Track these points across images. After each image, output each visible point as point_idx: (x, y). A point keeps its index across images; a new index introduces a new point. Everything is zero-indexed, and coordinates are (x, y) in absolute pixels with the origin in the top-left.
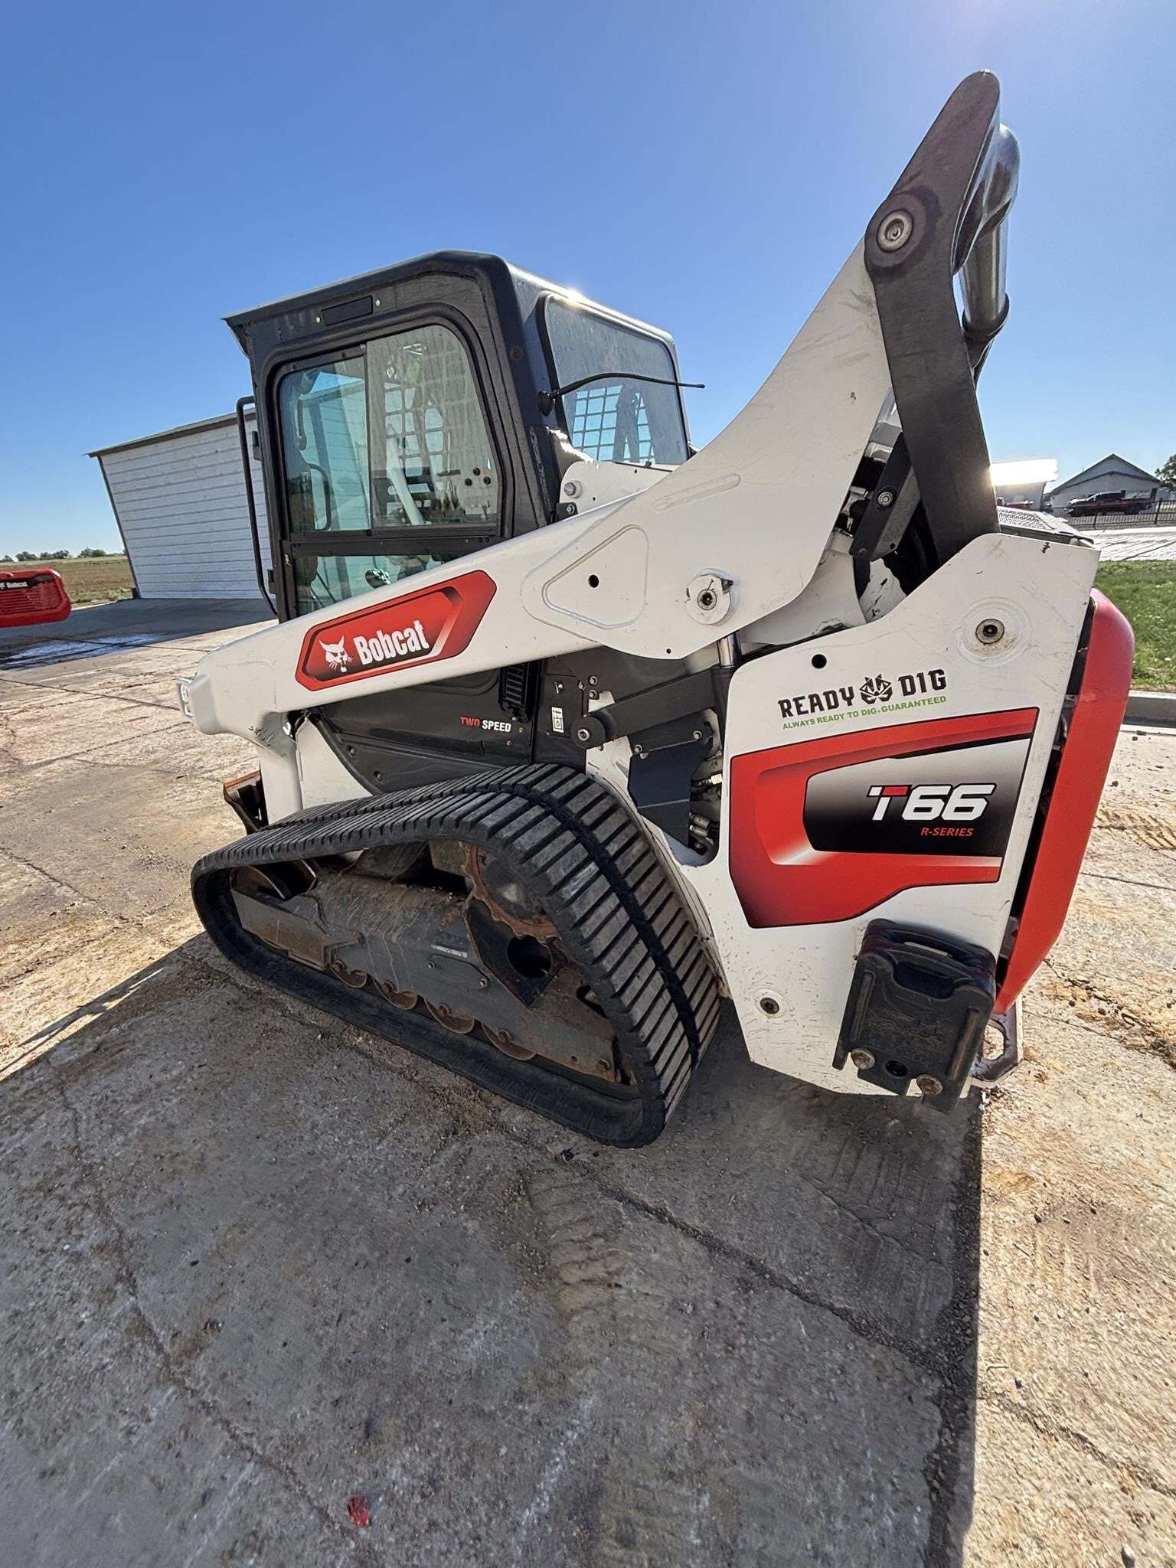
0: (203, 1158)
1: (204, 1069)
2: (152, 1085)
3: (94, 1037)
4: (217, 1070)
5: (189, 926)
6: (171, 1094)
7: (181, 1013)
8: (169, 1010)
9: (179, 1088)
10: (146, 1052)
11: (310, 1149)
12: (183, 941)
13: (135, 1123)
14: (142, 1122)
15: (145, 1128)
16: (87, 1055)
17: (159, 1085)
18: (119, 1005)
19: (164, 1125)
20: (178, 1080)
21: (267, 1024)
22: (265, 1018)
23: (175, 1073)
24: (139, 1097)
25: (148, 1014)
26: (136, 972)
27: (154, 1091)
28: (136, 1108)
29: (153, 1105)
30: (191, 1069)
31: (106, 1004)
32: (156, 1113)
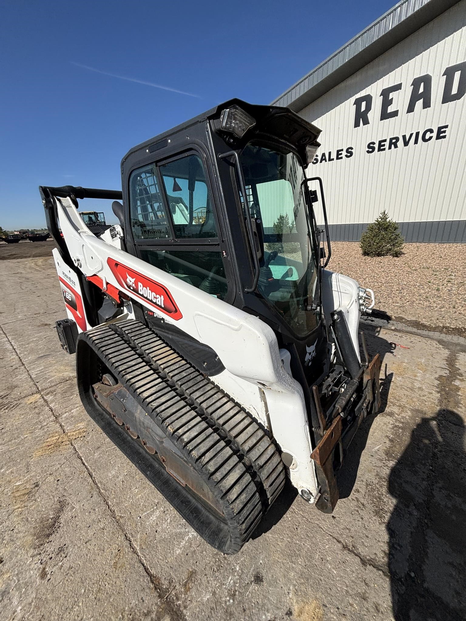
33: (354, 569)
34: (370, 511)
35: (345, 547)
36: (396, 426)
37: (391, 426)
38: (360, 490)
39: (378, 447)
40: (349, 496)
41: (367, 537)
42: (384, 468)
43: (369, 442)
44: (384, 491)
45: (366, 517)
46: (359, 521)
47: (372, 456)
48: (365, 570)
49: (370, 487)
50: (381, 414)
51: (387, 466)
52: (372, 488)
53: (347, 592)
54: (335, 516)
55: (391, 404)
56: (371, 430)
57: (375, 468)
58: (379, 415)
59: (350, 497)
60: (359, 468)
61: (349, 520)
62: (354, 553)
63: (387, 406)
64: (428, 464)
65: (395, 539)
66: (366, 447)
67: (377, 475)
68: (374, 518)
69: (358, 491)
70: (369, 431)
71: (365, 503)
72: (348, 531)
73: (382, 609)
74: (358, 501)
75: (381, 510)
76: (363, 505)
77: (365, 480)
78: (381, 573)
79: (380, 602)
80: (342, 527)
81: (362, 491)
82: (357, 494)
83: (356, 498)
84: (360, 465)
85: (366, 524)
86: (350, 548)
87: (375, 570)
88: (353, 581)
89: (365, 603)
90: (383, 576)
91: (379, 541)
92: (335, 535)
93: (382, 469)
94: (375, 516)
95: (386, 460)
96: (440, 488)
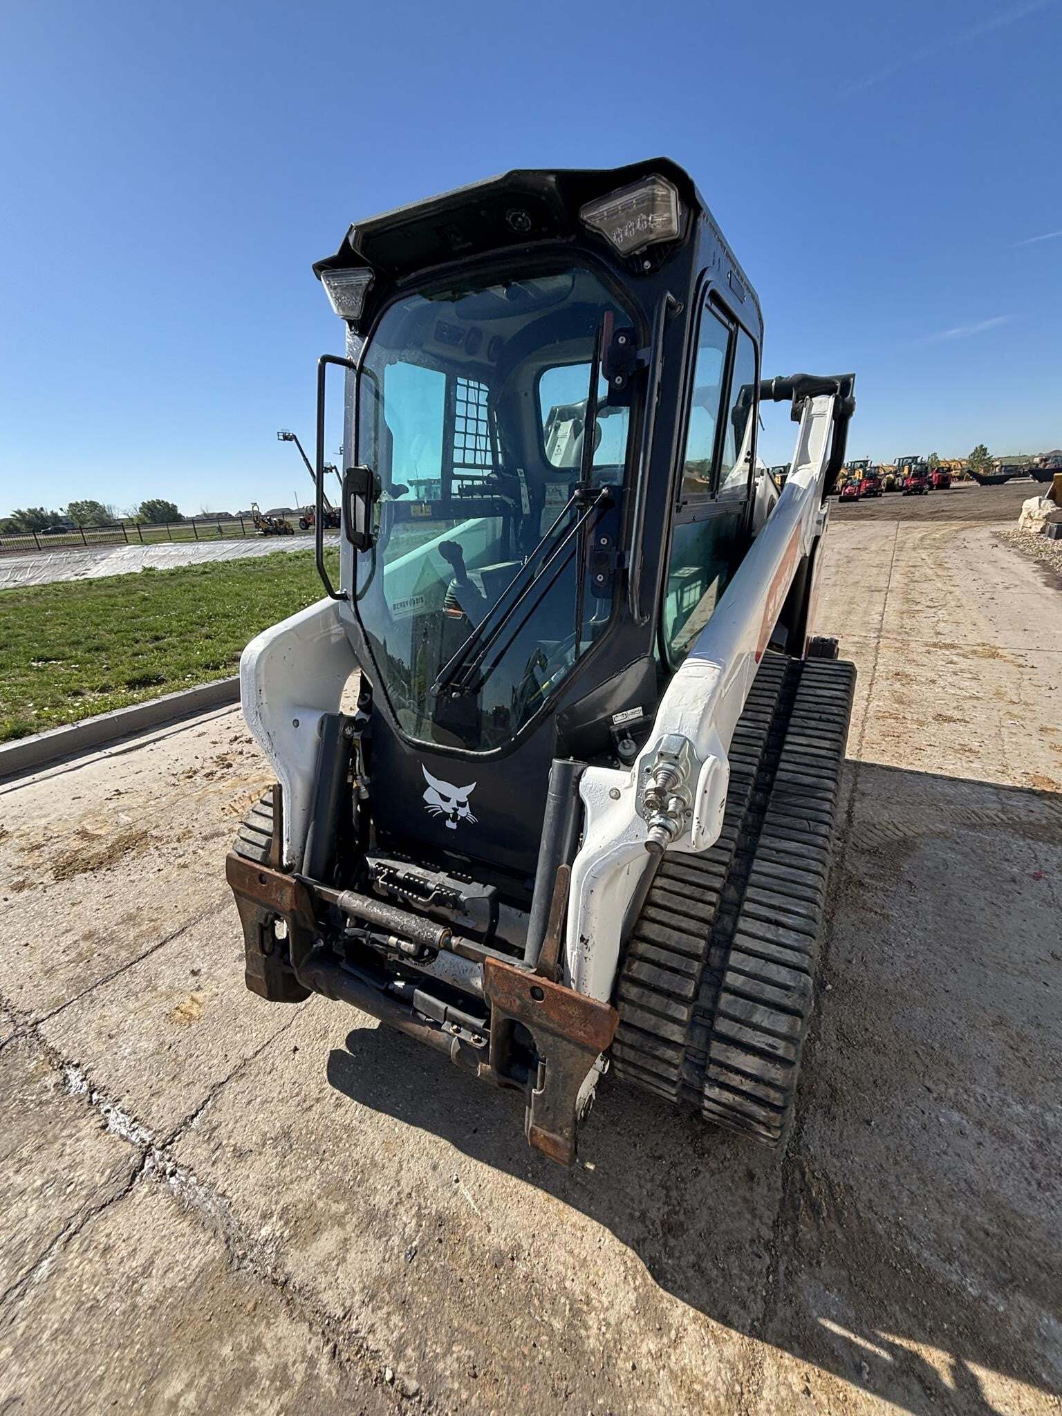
0: (995, 1024)
1: (929, 1084)
2: (986, 1133)
3: (1004, 1320)
4: (921, 1068)
5: (680, 1378)
6: (977, 1100)
7: (883, 1185)
8: (889, 1212)
9: (966, 1097)
10: (963, 1185)
11: (927, 952)
12: (735, 1342)
13: (1026, 1115)
14: (1019, 1108)
15: (1022, 1102)
16: (1032, 1290)
17: (980, 1124)
18: (931, 1338)
19: (1004, 1080)
20: (958, 1107)
21: (840, 1049)
22: (832, 1056)
23: (956, 1117)
24: (1005, 1137)
25: (913, 1248)
26: (856, 1393)
27: (989, 1124)
28: (1016, 1130)
29: (1001, 1114)
30: (939, 1099)
31: (947, 1380)
32: (1002, 1100)
33: (213, 1069)
34: (292, 1121)
35: (245, 1062)
36: (576, 1313)
37: (577, 1288)
38: (342, 1111)
39: (469, 1198)
40: (331, 1083)
41: (249, 1103)
42: (394, 1192)
43: (488, 1173)
44: (331, 1167)
45: (284, 1110)
46: (280, 1092)
47: (435, 1168)
48: (206, 1087)
49: (345, 1136)
50: (641, 1265)
51: (401, 1202)
52: (341, 1139)
53: (191, 1056)
54: (297, 1052)
55: (730, 1351)
56: (541, 1195)
57: (396, 1165)
58: (630, 1252)
59: (327, 1085)
60: (396, 1120)
61: (286, 1076)
62: (233, 1075)
63: (713, 1323)
64: (402, 1367)
65: (229, 1155)
66: (464, 1157)
67: (374, 1164)
68: (278, 1125)
69: (338, 1106)
70: (537, 1185)
71: (313, 1114)
72: (268, 1070)
73: (154, 1099)
74: (318, 1100)
75: (291, 1146)
76: (310, 1108)
77: (363, 1127)
78: (193, 1112)
79: (162, 1099)
80: (277, 1063)
81: (337, 1116)
82: (332, 1101)
83: (324, 1098)
84: (406, 1125)
85: (272, 1107)
86: (242, 1071)
87: (200, 1103)
88: (200, 1065)
89: (170, 1078)
90: (188, 1114)
91: (236, 1122)
92: (267, 1049)
93: (392, 1182)
94: (282, 1127)
95: (420, 1205)
96: (312, 1362)
